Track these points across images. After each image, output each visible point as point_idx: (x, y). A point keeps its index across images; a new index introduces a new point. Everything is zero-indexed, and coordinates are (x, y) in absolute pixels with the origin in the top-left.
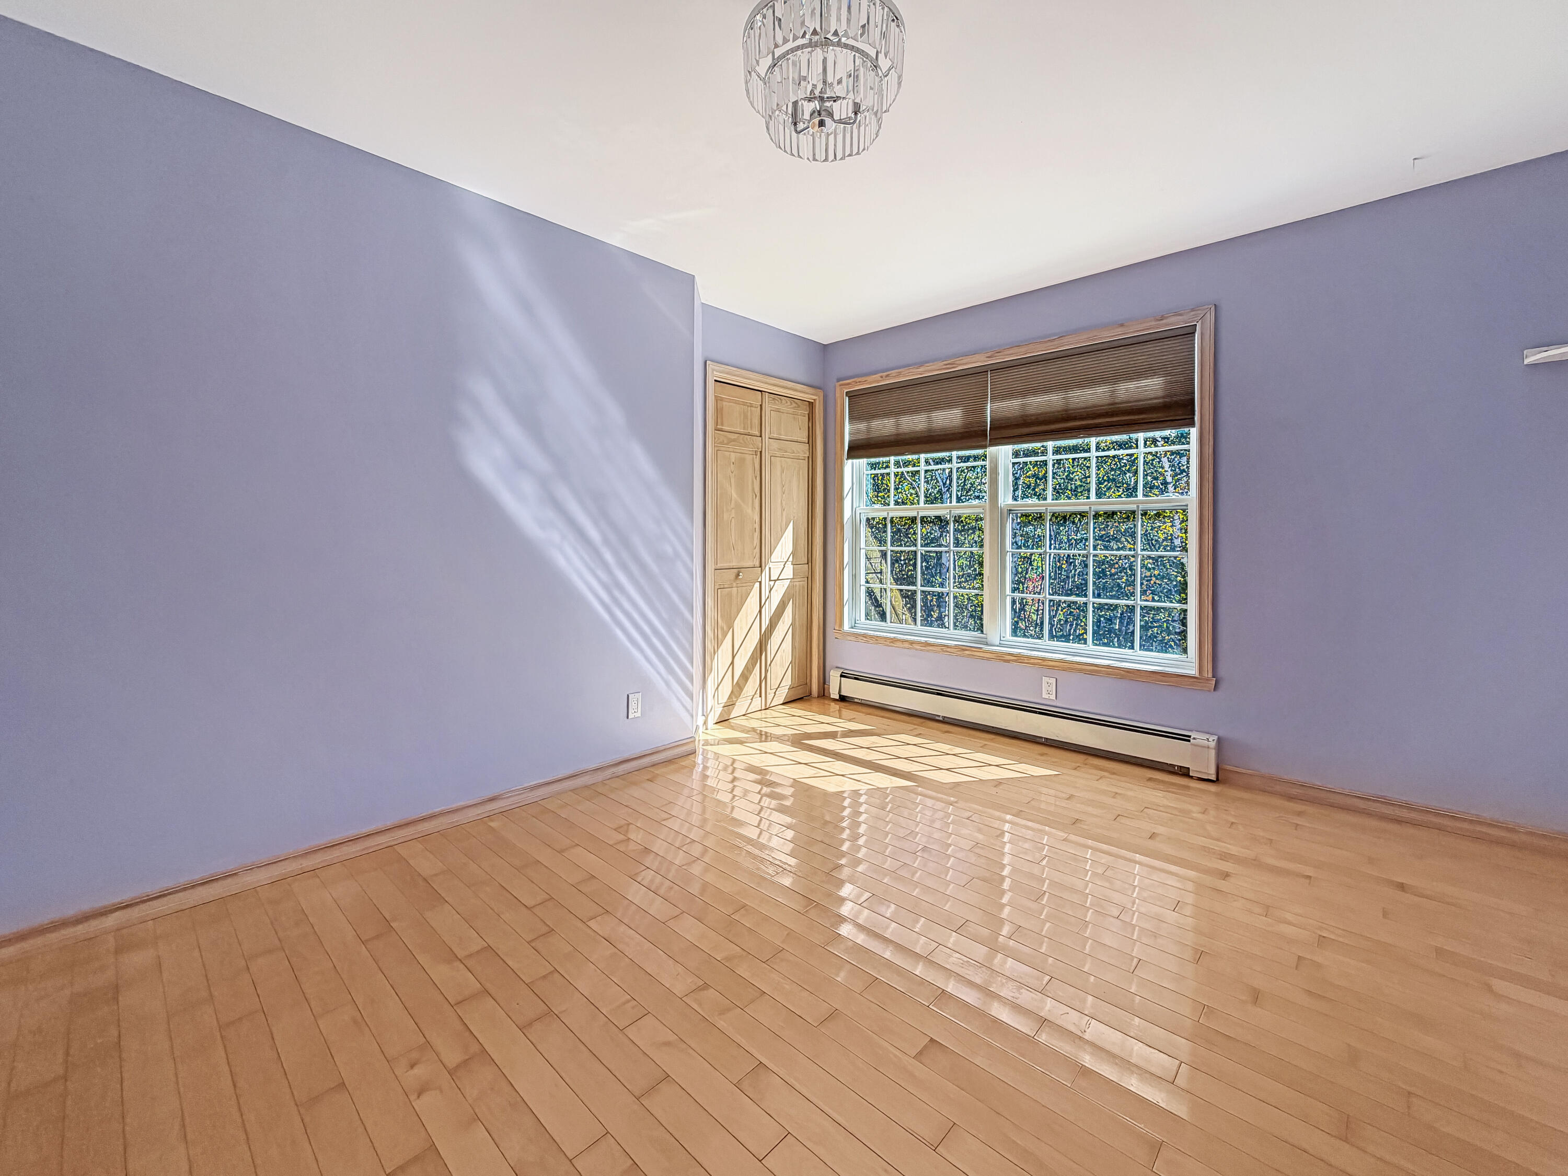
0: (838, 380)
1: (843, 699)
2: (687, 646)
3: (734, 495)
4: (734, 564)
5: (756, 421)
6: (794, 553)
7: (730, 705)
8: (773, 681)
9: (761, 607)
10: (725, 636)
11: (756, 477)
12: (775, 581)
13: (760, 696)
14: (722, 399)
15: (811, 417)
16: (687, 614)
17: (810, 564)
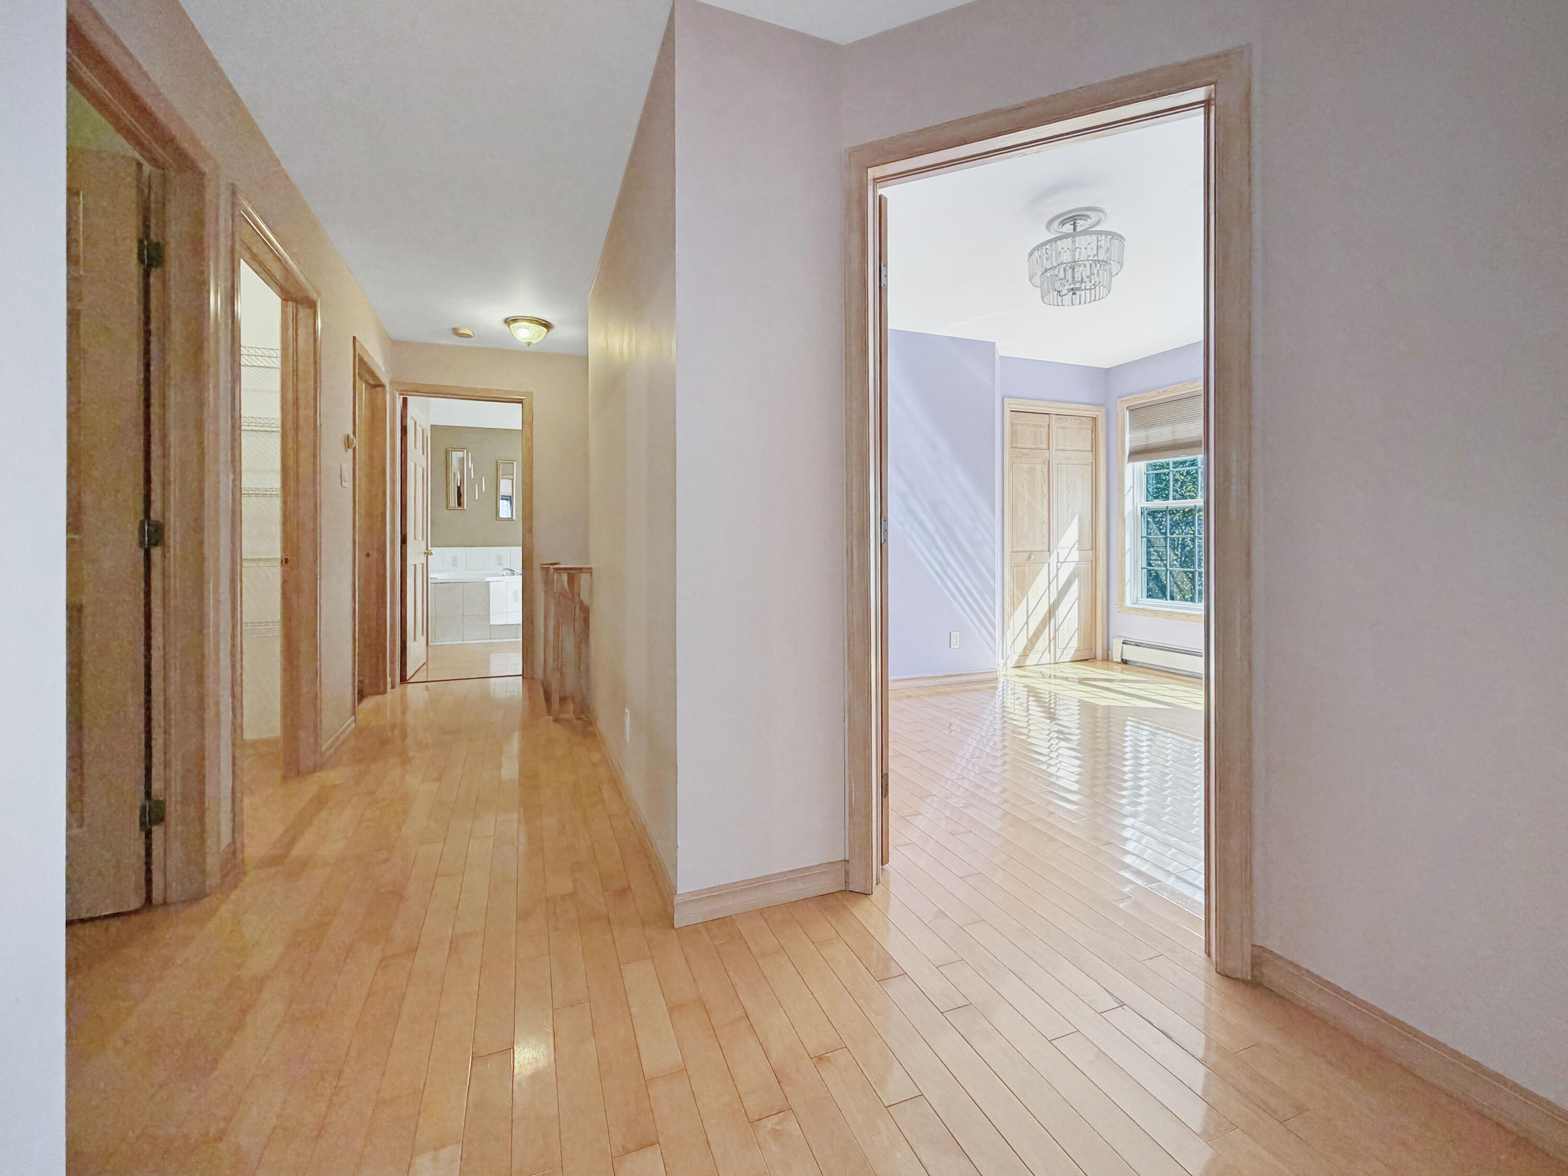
0: (1119, 398)
1: (1125, 662)
2: (992, 604)
3: (1027, 496)
4: (1027, 548)
5: (1045, 438)
6: (1079, 541)
7: (1025, 655)
8: (1062, 641)
9: (1049, 583)
10: (1020, 602)
11: (1045, 482)
12: (1062, 563)
13: (1050, 652)
14: (1016, 424)
15: (1094, 430)
16: (991, 581)
17: (1094, 550)
